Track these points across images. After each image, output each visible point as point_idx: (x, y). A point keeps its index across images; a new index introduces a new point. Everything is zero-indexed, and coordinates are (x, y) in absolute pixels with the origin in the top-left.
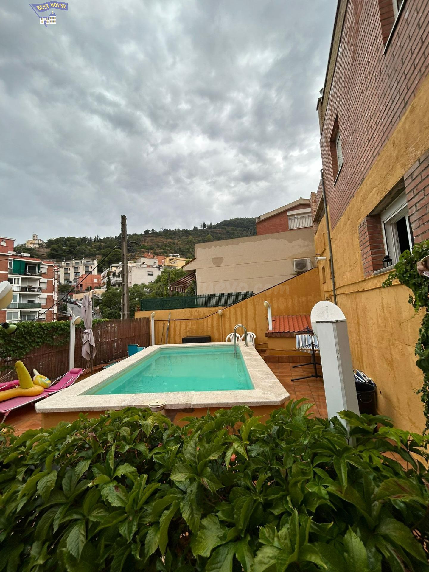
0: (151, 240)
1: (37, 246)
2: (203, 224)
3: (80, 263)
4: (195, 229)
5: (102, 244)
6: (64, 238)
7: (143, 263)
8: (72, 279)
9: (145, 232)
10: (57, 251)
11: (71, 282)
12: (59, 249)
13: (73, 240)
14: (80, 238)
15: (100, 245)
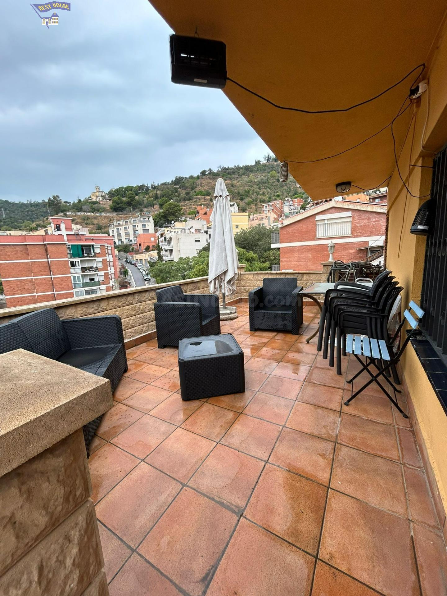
0: (207, 183)
1: (101, 198)
2: (267, 156)
3: (137, 220)
4: (258, 163)
5: (158, 192)
6: (123, 187)
7: (191, 228)
8: (132, 237)
9: (201, 173)
10: (118, 204)
11: (131, 241)
12: (119, 201)
13: (131, 190)
14: (138, 186)
15: (156, 194)
